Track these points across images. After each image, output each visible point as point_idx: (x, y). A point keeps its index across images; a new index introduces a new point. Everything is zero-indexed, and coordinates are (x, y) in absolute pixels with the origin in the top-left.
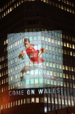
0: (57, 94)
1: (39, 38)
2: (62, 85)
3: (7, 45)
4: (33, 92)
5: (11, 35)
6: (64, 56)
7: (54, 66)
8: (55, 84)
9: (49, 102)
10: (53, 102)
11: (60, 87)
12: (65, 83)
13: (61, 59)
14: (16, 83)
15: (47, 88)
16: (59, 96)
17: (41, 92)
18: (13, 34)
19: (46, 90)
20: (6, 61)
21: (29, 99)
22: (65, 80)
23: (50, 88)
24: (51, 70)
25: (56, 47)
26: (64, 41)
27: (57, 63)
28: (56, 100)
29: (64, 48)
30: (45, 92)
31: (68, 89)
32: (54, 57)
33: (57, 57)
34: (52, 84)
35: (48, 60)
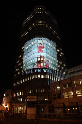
0: (55, 74)
1: (44, 41)
2: (57, 70)
3: (24, 49)
4: (39, 71)
5: (27, 42)
6: (57, 55)
7: (53, 58)
8: (54, 69)
9: (51, 79)
10: (53, 79)
11: (56, 71)
12: (59, 70)
13: (56, 56)
14: (28, 67)
15: (49, 69)
16: (56, 77)
17: (45, 71)
18: (28, 42)
19: (48, 70)
20: (22, 57)
21: (36, 75)
22: (59, 68)
23: (51, 69)
24: (51, 60)
25: (53, 49)
26: (57, 48)
27: (54, 57)
28: (55, 78)
29: (57, 51)
30: (48, 72)
31: (61, 74)
32: (52, 53)
33: (54, 54)
34: (52, 68)
35: (49, 53)
